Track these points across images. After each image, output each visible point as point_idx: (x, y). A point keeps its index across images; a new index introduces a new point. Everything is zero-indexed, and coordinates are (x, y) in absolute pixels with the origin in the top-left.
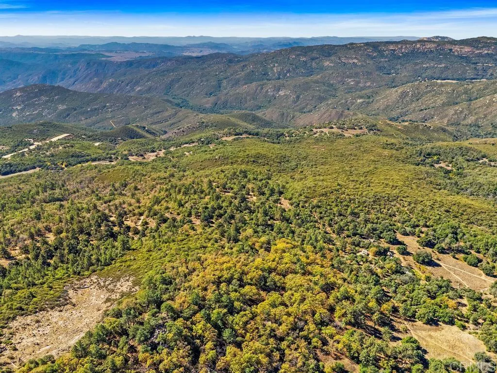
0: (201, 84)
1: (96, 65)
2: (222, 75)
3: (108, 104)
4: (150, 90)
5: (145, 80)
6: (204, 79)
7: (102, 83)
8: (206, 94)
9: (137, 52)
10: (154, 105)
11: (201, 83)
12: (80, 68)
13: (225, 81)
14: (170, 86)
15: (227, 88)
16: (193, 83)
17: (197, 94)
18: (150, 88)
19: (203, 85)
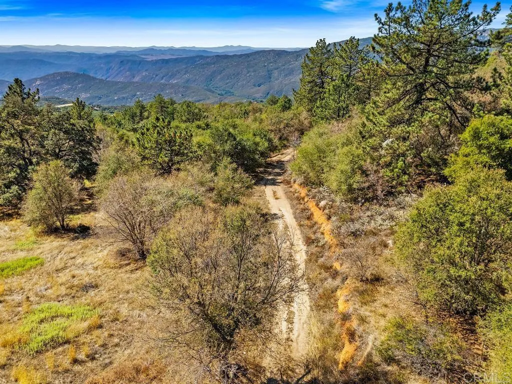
0: (248, 75)
1: (130, 64)
2: (271, 66)
3: (138, 93)
4: (188, 81)
5: (183, 72)
6: (251, 70)
7: (134, 77)
8: (254, 85)
9: (173, 55)
10: (193, 92)
11: (248, 73)
12: (113, 67)
13: (276, 71)
14: (211, 78)
15: (279, 79)
16: (238, 74)
17: (243, 86)
18: (188, 80)
19: (250, 76)
